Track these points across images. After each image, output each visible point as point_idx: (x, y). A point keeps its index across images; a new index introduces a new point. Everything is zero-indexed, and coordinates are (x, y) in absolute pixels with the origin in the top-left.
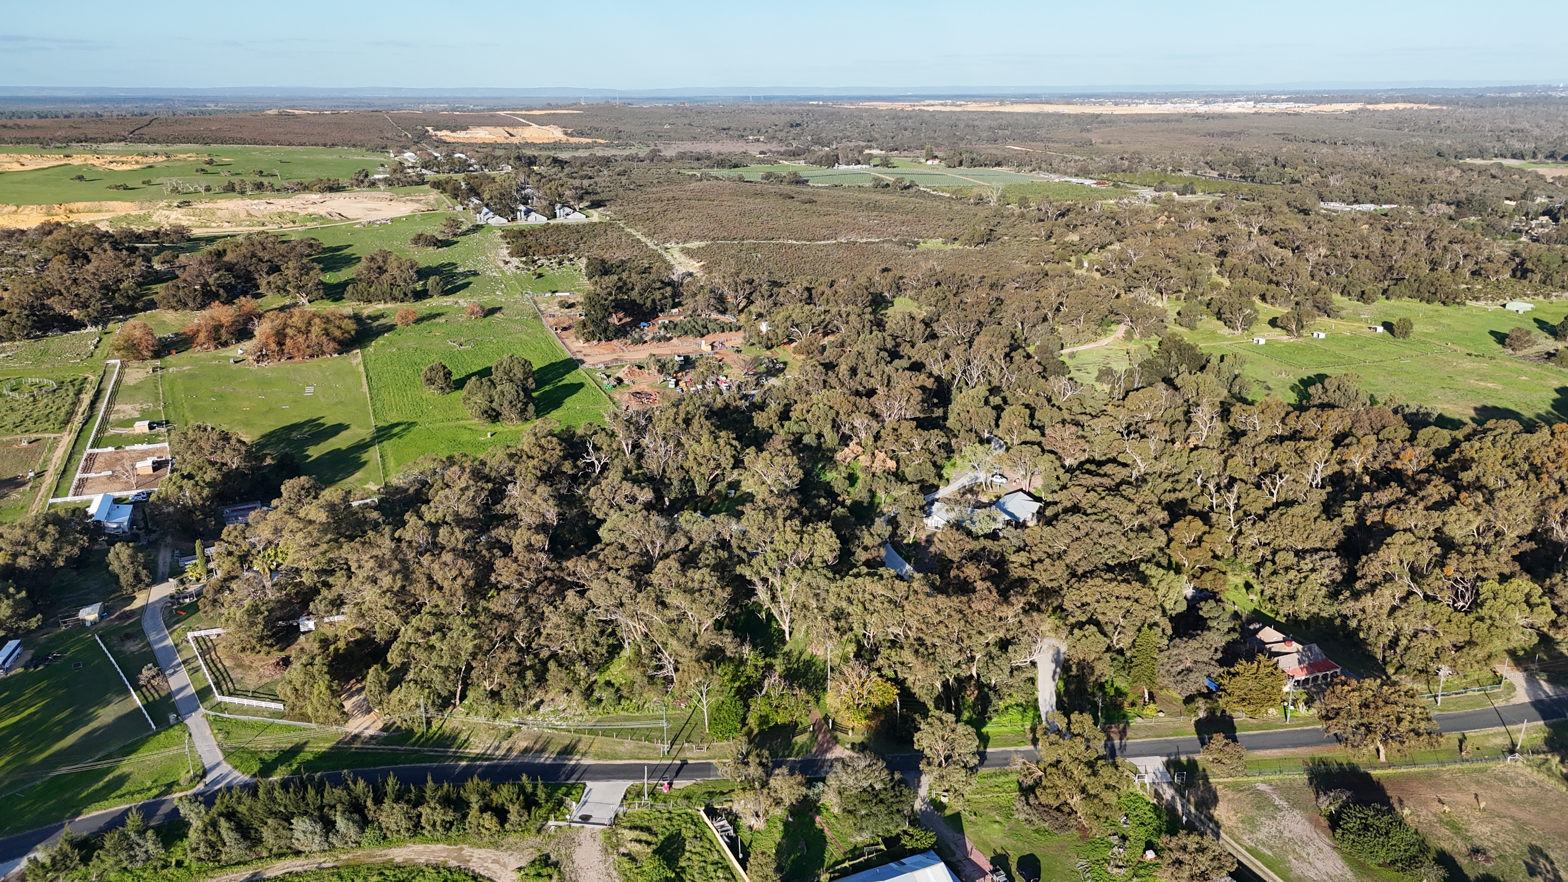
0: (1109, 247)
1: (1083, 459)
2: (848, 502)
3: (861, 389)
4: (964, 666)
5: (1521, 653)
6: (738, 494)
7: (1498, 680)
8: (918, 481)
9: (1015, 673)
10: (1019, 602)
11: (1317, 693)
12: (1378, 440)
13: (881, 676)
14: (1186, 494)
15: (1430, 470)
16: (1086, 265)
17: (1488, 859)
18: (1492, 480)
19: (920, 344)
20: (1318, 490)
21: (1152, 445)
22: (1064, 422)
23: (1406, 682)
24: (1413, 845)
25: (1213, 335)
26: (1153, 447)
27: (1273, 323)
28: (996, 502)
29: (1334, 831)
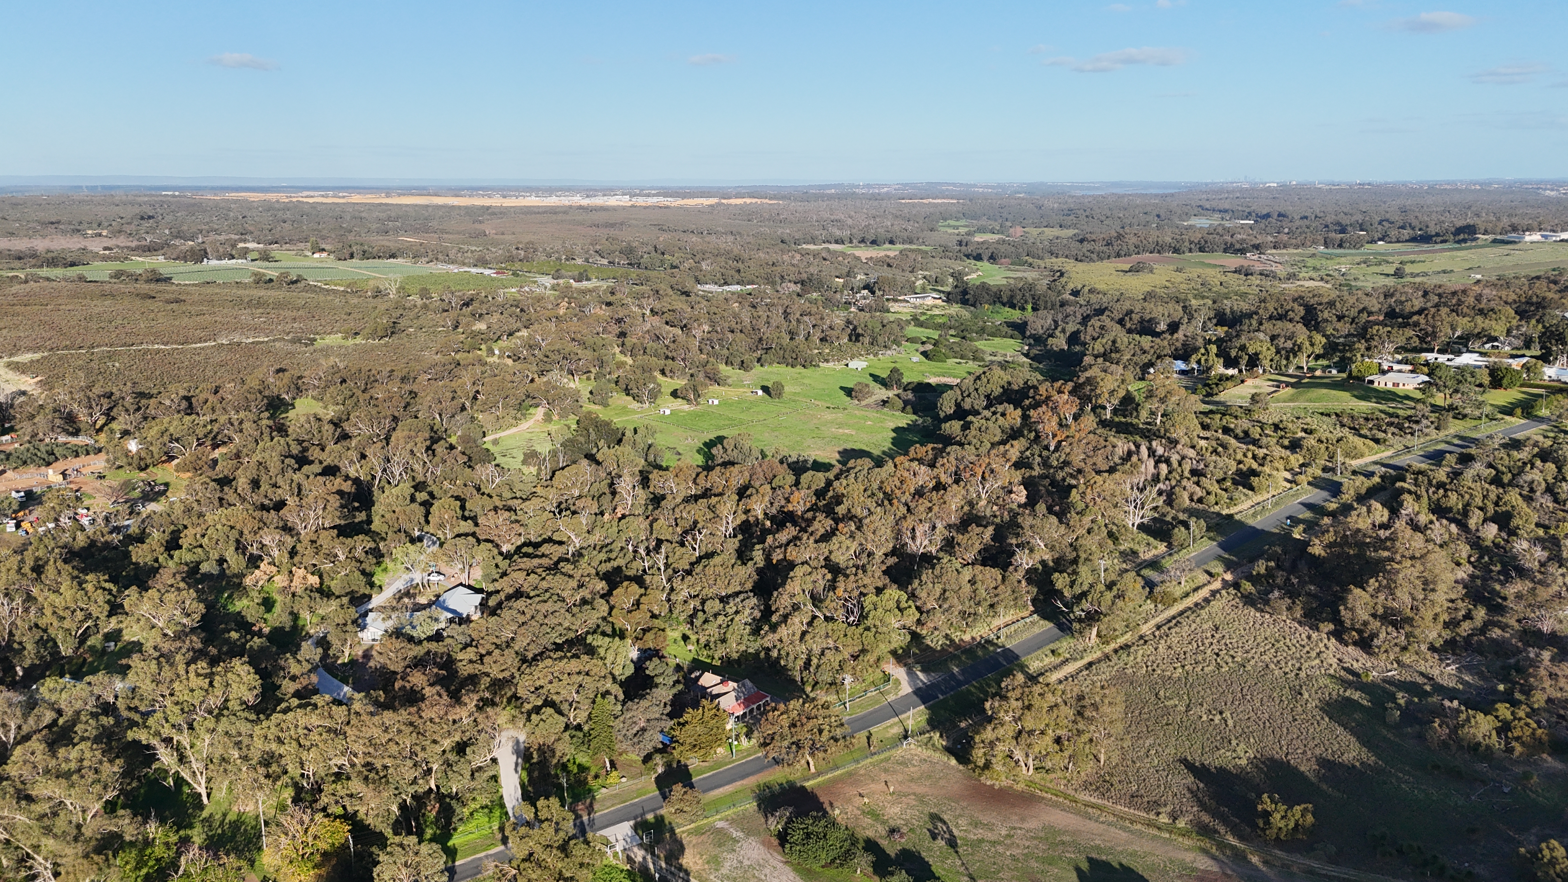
0: (517, 334)
1: (519, 543)
2: (266, 630)
3: (267, 502)
4: (421, 782)
5: (900, 651)
6: (120, 645)
7: (887, 678)
8: (347, 594)
9: (476, 774)
10: (472, 700)
11: (754, 724)
12: (772, 488)
13: (328, 816)
14: (620, 562)
15: (814, 508)
16: (497, 352)
17: (901, 837)
18: (859, 509)
19: (331, 446)
20: (733, 540)
21: (584, 520)
22: (495, 509)
23: (822, 696)
24: (846, 840)
25: (624, 410)
26: (584, 522)
27: (675, 394)
28: (437, 601)
29: (783, 847)
